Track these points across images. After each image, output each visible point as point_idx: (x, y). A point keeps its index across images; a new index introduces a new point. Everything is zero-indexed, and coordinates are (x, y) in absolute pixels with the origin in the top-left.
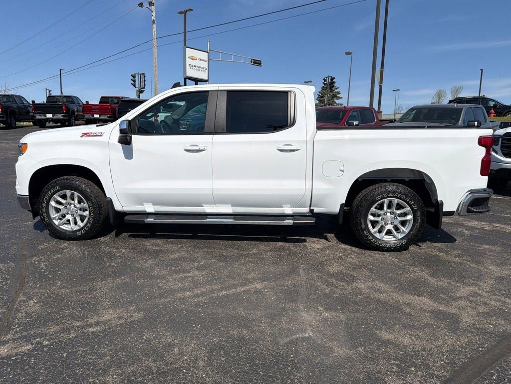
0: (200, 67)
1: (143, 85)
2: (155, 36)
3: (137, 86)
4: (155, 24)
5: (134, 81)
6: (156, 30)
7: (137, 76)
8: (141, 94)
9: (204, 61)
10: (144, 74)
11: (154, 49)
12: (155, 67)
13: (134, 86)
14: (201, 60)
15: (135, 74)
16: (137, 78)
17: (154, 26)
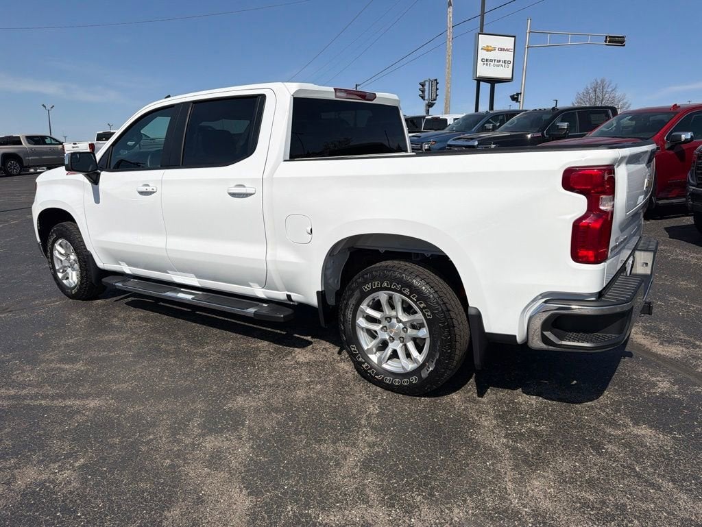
0: (499, 61)
1: (434, 96)
2: (450, 25)
3: (426, 98)
4: (451, 7)
5: (423, 92)
6: (453, 15)
7: (427, 83)
8: (430, 109)
9: (508, 50)
10: (436, 80)
11: (448, 42)
12: (448, 69)
13: (423, 98)
14: (501, 50)
15: (425, 81)
16: (426, 87)
17: (450, 10)
